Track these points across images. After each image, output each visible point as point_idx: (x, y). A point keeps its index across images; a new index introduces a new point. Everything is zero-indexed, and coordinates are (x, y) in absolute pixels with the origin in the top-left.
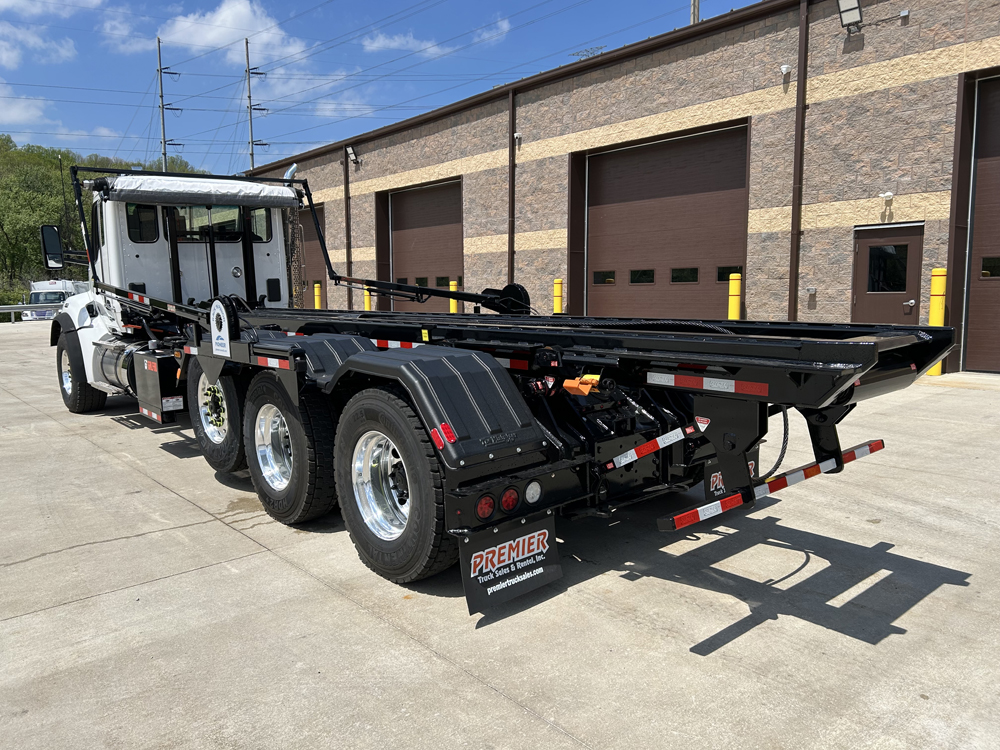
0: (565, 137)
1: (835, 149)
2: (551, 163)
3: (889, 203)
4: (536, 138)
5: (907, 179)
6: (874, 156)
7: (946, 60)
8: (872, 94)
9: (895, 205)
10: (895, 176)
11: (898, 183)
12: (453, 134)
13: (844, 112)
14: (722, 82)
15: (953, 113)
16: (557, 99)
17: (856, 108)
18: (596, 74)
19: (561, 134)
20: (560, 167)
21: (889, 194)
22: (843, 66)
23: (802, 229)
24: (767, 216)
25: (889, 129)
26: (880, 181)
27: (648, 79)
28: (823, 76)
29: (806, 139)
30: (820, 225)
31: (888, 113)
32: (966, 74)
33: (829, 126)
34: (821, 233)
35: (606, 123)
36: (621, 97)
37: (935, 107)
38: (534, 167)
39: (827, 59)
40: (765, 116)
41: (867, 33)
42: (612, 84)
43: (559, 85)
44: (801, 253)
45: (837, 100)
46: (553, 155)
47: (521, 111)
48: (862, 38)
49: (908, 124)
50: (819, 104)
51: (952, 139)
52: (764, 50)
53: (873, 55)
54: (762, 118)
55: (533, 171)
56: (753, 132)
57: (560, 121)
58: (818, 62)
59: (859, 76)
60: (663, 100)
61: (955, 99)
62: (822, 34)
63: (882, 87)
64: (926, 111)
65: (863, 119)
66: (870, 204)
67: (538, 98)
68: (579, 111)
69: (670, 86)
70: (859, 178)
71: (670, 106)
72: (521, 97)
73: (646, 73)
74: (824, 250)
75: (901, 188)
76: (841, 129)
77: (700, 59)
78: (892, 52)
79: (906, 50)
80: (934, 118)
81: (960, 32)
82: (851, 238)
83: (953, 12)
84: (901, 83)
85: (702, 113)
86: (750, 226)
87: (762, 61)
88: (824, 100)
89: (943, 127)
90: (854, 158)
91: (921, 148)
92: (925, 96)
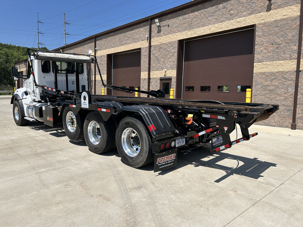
0: (106, 50)
1: (156, 57)
2: (103, 57)
3: (166, 72)
4: (100, 50)
5: (169, 66)
6: (163, 60)
7: (175, 37)
8: (163, 44)
9: (167, 72)
10: (167, 65)
11: (167, 67)
12: (84, 47)
13: (158, 48)
14: (136, 38)
15: (177, 50)
16: (105, 40)
17: (160, 47)
18: (112, 34)
19: (105, 49)
20: (105, 58)
21: (166, 70)
22: (158, 36)
23: (151, 78)
24: (144, 74)
25: (166, 53)
26: (164, 66)
27: (122, 36)
28: (154, 39)
29: (151, 54)
30: (154, 77)
31: (166, 49)
32: (179, 40)
33: (155, 51)
34: (154, 79)
35: (114, 47)
36: (117, 40)
37: (174, 48)
38: (100, 58)
39: (155, 34)
40: (144, 48)
41: (162, 28)
42: (115, 37)
43: (104, 36)
44: (150, 84)
45: (157, 45)
46: (104, 54)
47: (97, 42)
48: (161, 29)
49: (169, 52)
51: (177, 56)
52: (143, 31)
53: (163, 34)
54: (143, 48)
55: (100, 59)
56: (142, 52)
57: (105, 46)
58: (153, 35)
59: (161, 39)
60: (125, 42)
61: (177, 46)
62: (154, 28)
63: (165, 42)
64: (172, 49)
65: (161, 50)
66: (162, 72)
67: (101, 39)
68: (109, 43)
69: (126, 38)
70: (161, 65)
71: (126, 44)
72: (97, 38)
73: (122, 34)
74: (154, 83)
75: (168, 68)
76: (157, 52)
77: (132, 32)
78: (166, 33)
79: (169, 33)
80: (174, 51)
81: (178, 30)
82: (159, 80)
83: (177, 24)
84: (168, 42)
85: (132, 46)
86: (141, 76)
87: (143, 34)
88: (154, 45)
89: (175, 53)
90: (160, 60)
91: (171, 58)
92: (172, 45)
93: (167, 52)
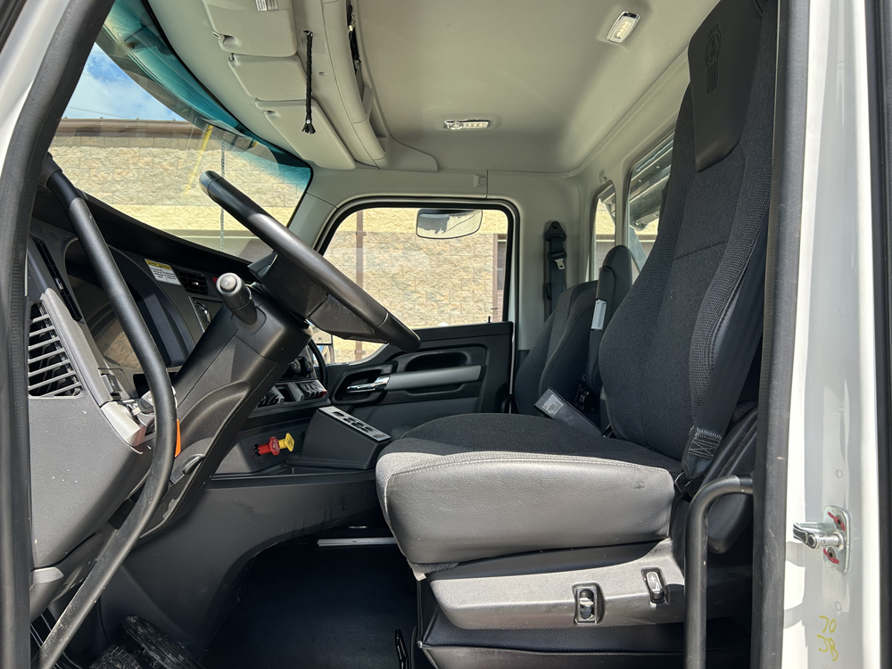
1: (393, 277)
5: (457, 313)
6: (430, 290)
10: (448, 309)
11: (450, 315)
15: (492, 264)
17: (411, 245)
25: (440, 269)
26: (435, 312)
29: (365, 263)
31: (439, 254)
33: (386, 255)
36: (130, 176)
37: (476, 256)
45: (393, 234)
49: (455, 266)
50: (377, 234)
51: (491, 285)
61: (491, 254)
64: (469, 258)
65: (419, 255)
70: (417, 307)
75: (453, 319)
76: (397, 260)
80: (476, 265)
88: (381, 231)
89: (483, 274)
90: (413, 289)
91: (467, 288)
92: (468, 246)
93: (446, 267)
